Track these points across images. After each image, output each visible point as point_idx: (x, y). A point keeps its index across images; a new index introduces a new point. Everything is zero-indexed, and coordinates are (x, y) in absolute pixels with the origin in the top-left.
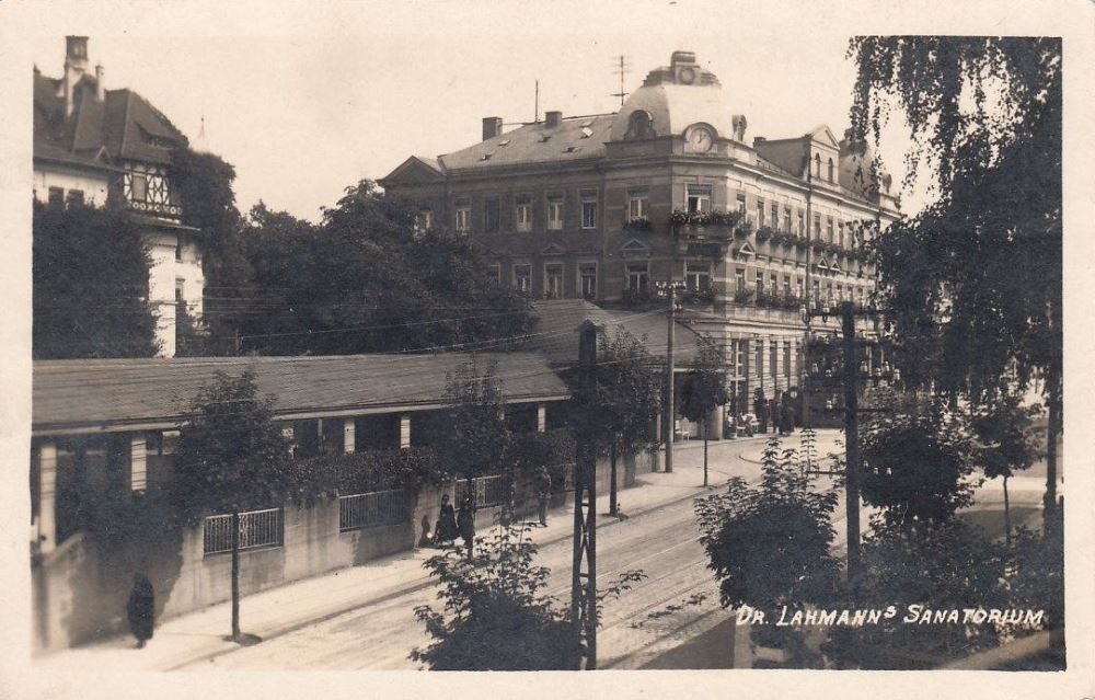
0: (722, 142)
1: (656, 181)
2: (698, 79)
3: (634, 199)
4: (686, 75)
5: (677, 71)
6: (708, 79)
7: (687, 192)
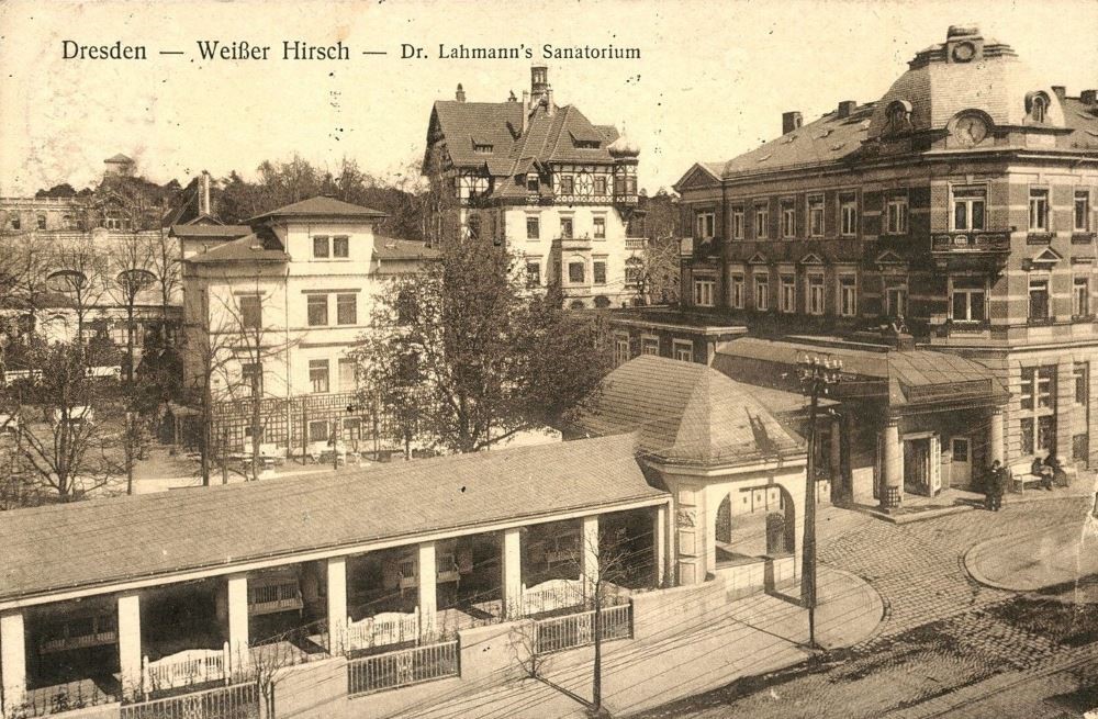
0: (1002, 132)
1: (913, 182)
2: (979, 54)
3: (892, 204)
4: (962, 53)
5: (951, 47)
6: (994, 51)
7: (951, 195)
